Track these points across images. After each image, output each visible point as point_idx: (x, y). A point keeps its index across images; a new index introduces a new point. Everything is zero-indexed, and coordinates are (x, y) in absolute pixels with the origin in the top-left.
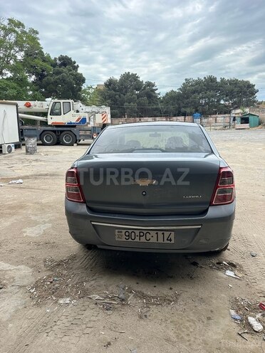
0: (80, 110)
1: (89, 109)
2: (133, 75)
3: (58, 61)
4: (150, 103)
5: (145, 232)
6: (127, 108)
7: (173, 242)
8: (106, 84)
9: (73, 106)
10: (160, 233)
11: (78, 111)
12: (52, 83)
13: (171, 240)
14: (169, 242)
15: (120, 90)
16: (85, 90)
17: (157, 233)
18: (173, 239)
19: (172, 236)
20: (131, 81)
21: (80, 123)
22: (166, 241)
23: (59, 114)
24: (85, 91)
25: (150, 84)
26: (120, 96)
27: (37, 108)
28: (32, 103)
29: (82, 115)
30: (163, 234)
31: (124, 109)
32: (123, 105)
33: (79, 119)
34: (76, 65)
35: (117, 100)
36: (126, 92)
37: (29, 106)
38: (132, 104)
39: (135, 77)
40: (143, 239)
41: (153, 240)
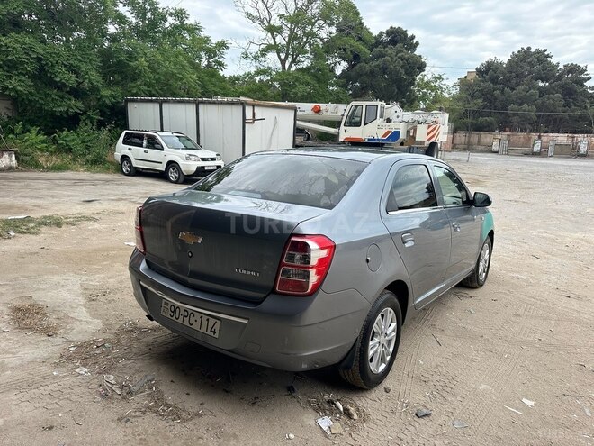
0: (394, 118)
1: (409, 116)
2: (538, 52)
3: (384, 37)
4: (567, 105)
5: (190, 312)
6: (514, 115)
7: (216, 336)
8: (479, 71)
9: (382, 112)
10: (205, 318)
11: (389, 120)
12: (366, 74)
13: (215, 333)
14: (212, 334)
15: (506, 82)
16: (429, 82)
17: (201, 317)
18: (217, 332)
19: (217, 327)
20: (531, 65)
21: (387, 140)
22: (209, 333)
23: (358, 124)
24: (427, 85)
25: (573, 69)
26: (503, 91)
27: (329, 114)
28: (323, 106)
29: (393, 126)
30: (208, 320)
31: (508, 115)
32: (505, 108)
33: (388, 132)
34: (414, 41)
35: (496, 99)
36: (518, 84)
37: (318, 111)
38: (525, 106)
39: (542, 57)
40: (186, 322)
41: (196, 326)
